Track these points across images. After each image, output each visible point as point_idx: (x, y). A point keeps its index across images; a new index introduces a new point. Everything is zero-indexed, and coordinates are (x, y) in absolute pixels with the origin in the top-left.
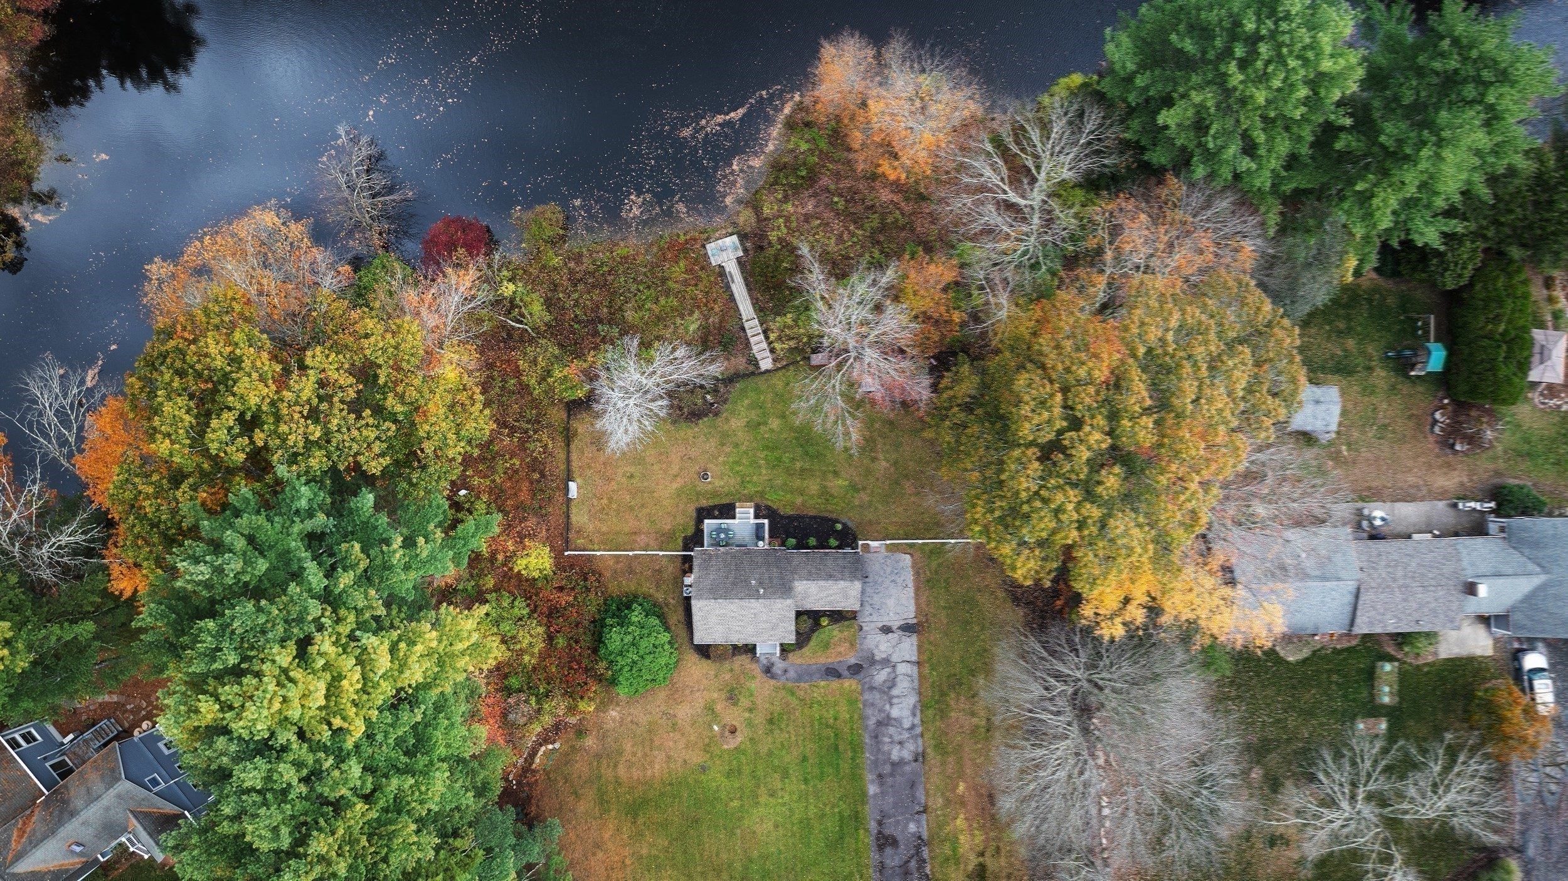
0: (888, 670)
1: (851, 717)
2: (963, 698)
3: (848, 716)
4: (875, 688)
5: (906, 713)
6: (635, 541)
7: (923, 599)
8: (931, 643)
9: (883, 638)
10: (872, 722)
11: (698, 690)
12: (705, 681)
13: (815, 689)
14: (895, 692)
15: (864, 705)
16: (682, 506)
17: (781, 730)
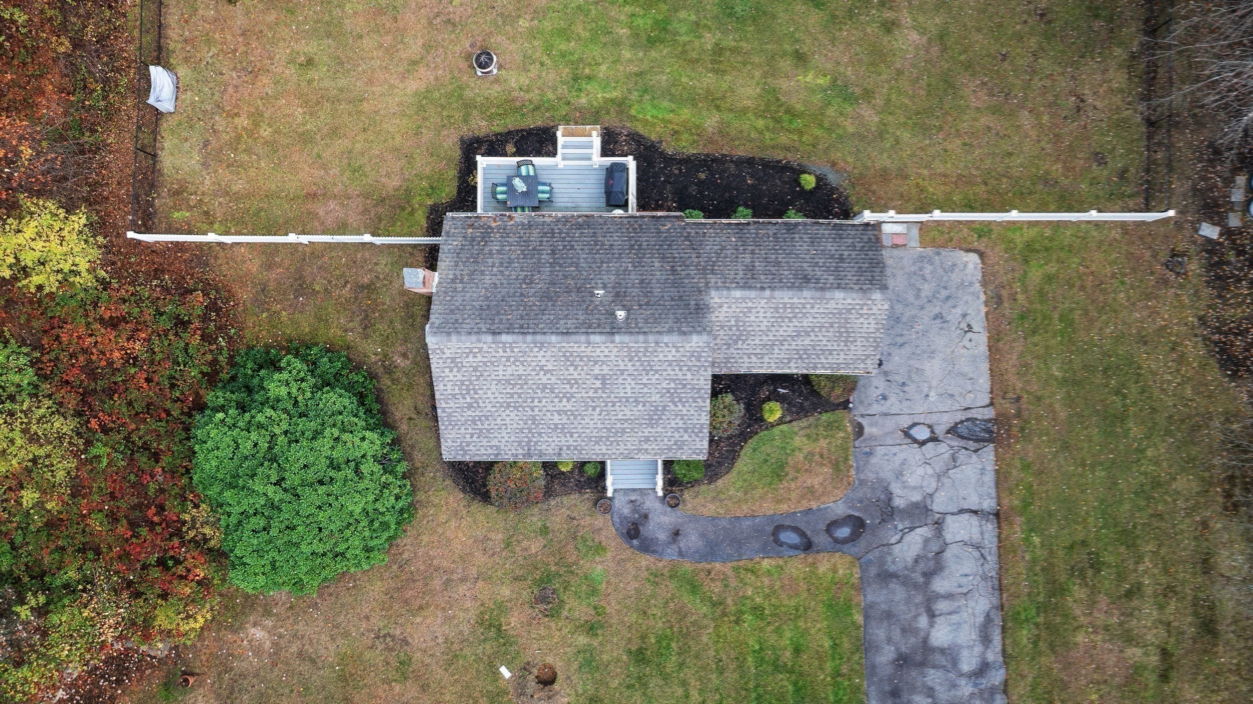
0: (924, 532)
1: (835, 646)
2: (1103, 601)
3: (827, 643)
4: (893, 576)
5: (967, 636)
6: (314, 215)
7: (1011, 362)
8: (1026, 467)
9: (913, 454)
10: (886, 656)
11: (464, 580)
12: (480, 558)
13: (750, 578)
14: (940, 585)
15: (867, 617)
16: (427, 135)
17: (666, 677)
